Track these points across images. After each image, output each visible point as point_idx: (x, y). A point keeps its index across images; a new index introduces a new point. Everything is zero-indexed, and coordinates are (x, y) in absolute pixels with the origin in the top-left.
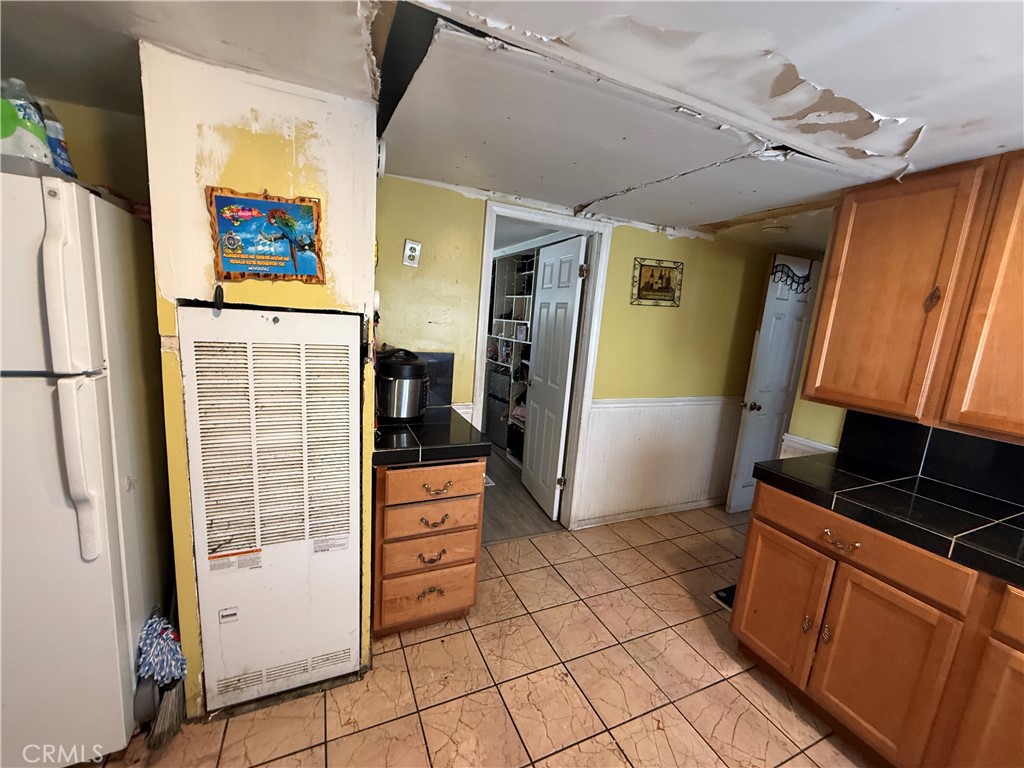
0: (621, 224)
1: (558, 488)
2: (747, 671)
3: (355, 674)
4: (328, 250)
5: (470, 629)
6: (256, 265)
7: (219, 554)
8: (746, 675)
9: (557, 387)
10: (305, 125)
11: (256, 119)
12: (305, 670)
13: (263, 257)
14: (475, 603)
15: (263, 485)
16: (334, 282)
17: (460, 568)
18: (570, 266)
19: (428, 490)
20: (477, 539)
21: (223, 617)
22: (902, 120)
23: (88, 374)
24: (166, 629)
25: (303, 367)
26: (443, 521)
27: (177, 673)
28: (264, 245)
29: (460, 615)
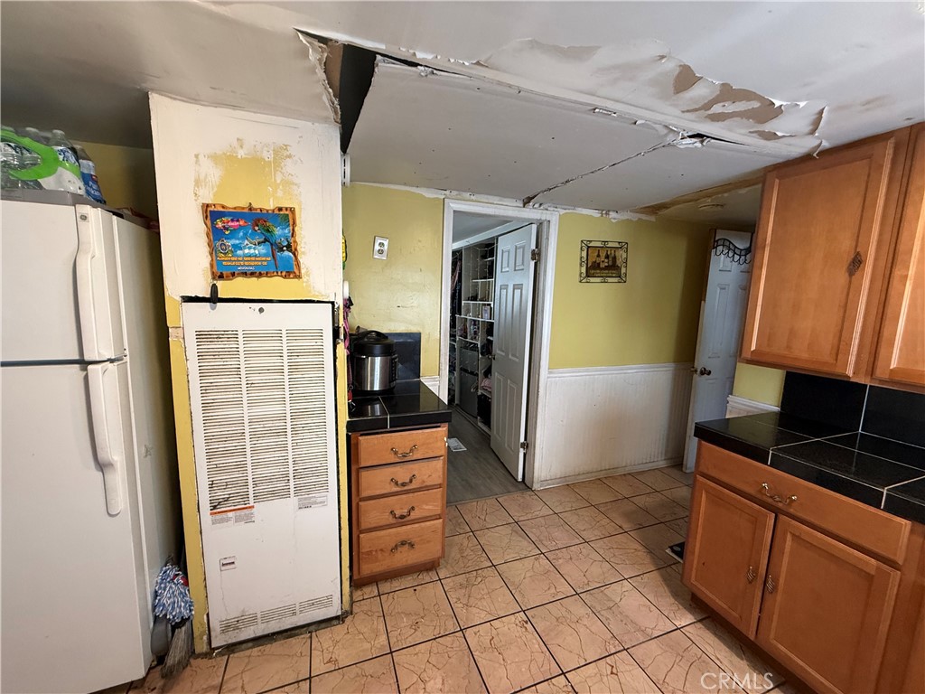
0: (567, 211)
1: (522, 452)
2: (700, 621)
3: (337, 618)
4: (303, 250)
5: (440, 580)
6: (244, 265)
7: (219, 510)
8: (699, 625)
9: (517, 360)
10: (281, 148)
11: (241, 147)
12: (294, 614)
13: (249, 259)
14: (443, 556)
15: (253, 451)
16: (308, 276)
17: (428, 523)
18: (523, 250)
19: (396, 453)
20: (443, 496)
21: (223, 565)
22: (802, 104)
23: (111, 361)
24: (177, 575)
25: (285, 348)
26: (411, 481)
27: (186, 614)
28: (250, 248)
29: (431, 566)
